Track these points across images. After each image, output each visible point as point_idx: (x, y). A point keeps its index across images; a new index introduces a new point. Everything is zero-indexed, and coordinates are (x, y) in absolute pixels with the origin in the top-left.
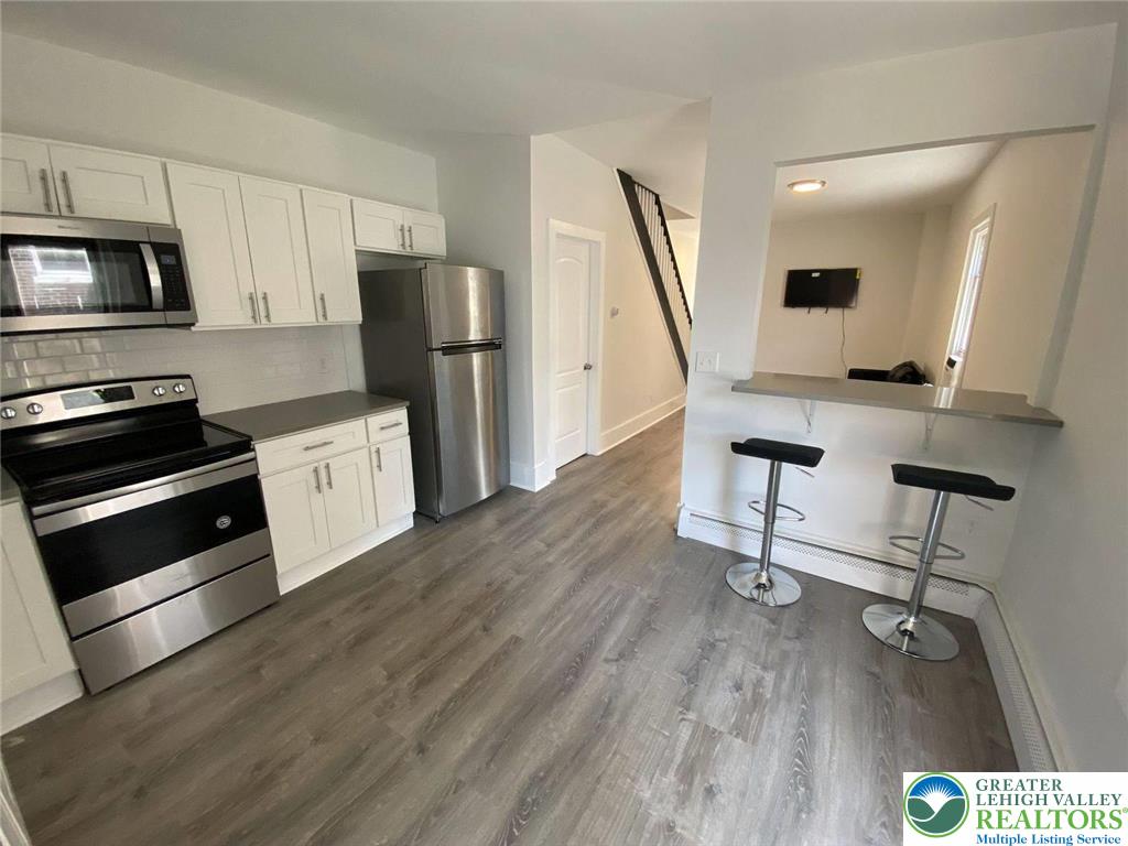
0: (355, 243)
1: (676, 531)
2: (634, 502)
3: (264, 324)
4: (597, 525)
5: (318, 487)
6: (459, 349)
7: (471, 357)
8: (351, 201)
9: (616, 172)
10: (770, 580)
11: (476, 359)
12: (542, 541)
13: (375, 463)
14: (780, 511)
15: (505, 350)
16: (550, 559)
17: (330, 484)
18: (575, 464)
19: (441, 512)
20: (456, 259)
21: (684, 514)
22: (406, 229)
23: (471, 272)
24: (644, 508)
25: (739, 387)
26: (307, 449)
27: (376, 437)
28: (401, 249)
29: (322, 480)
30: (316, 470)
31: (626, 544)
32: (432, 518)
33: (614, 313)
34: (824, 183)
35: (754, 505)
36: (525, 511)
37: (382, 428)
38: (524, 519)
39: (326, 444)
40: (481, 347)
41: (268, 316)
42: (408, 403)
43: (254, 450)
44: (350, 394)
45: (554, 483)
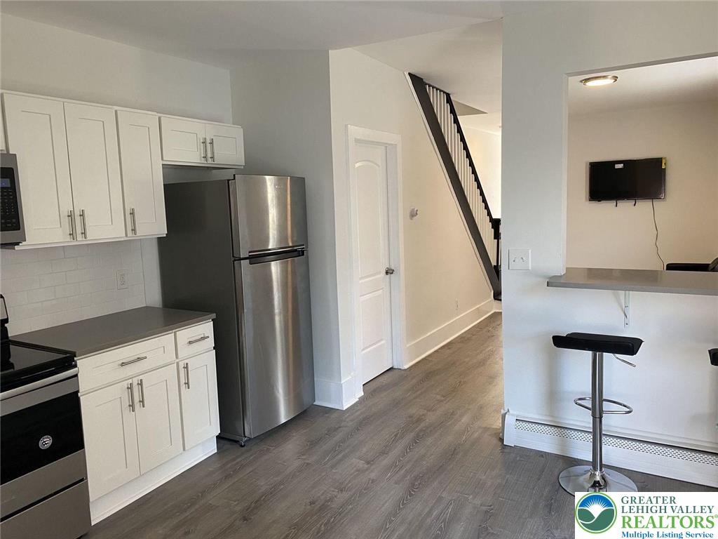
0: (162, 159)
1: (502, 440)
2: (453, 414)
3: (80, 240)
4: (417, 440)
5: (132, 406)
6: (261, 257)
7: (270, 265)
8: (160, 118)
9: (408, 78)
10: (603, 478)
11: (275, 268)
12: (360, 458)
13: (183, 381)
14: (606, 406)
15: (307, 258)
16: (373, 475)
17: (142, 401)
18: (381, 379)
19: (246, 434)
20: (255, 168)
21: (510, 420)
22: (208, 141)
23: (270, 181)
24: (465, 419)
25: (553, 282)
26: (123, 364)
27: (184, 351)
28: (203, 161)
29: (135, 397)
30: (130, 388)
31: (452, 455)
32: (236, 442)
33: (413, 214)
34: (615, 78)
35: (579, 402)
36: (336, 430)
37: (190, 343)
38: (338, 437)
39: (139, 359)
40: (279, 255)
41: (84, 233)
42: (214, 316)
43: (75, 366)
44: (147, 309)
45: (362, 400)
